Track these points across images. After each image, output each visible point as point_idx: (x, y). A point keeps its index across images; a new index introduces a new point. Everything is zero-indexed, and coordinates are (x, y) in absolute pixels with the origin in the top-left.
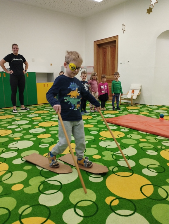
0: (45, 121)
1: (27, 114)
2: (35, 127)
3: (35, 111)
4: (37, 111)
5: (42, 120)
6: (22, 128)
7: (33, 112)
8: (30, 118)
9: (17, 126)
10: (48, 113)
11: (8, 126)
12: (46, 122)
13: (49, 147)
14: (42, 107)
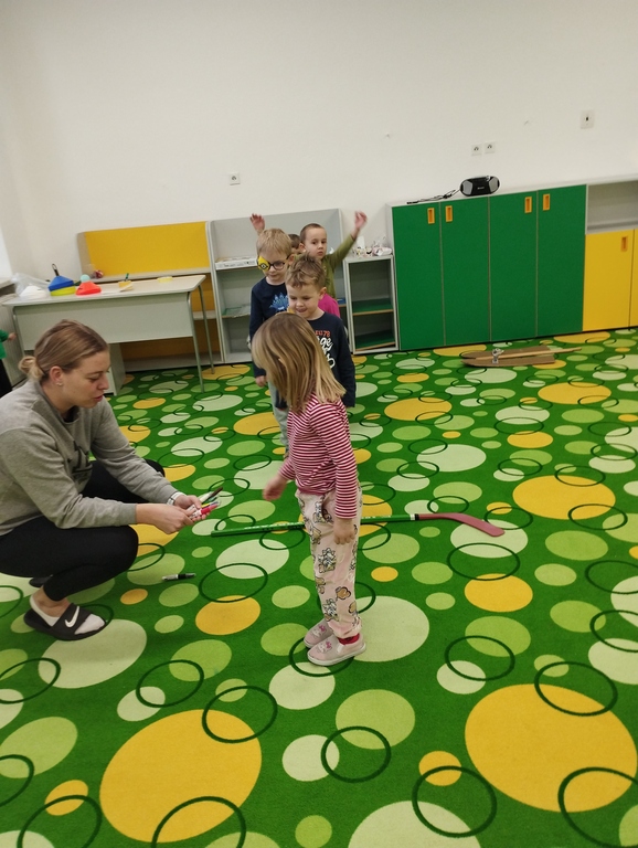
0: (557, 467)
1: (505, 403)
2: (489, 507)
3: (549, 382)
4: (557, 380)
5: (545, 458)
6: (435, 500)
7: (534, 392)
8: (505, 430)
9: (425, 482)
10: (596, 406)
11: (398, 472)
12: (556, 474)
13: (475, 698)
14: (593, 358)
